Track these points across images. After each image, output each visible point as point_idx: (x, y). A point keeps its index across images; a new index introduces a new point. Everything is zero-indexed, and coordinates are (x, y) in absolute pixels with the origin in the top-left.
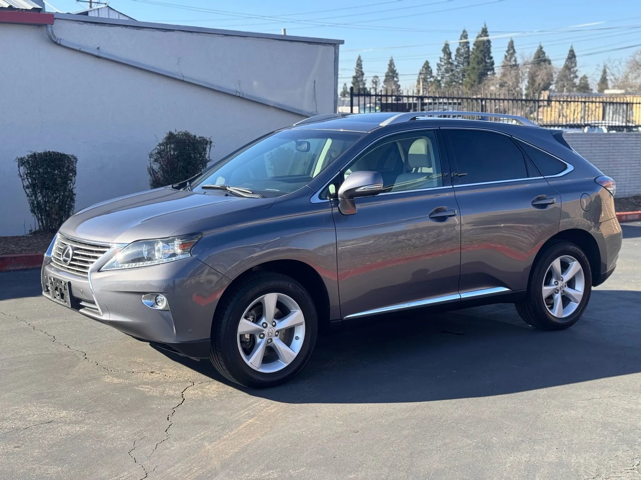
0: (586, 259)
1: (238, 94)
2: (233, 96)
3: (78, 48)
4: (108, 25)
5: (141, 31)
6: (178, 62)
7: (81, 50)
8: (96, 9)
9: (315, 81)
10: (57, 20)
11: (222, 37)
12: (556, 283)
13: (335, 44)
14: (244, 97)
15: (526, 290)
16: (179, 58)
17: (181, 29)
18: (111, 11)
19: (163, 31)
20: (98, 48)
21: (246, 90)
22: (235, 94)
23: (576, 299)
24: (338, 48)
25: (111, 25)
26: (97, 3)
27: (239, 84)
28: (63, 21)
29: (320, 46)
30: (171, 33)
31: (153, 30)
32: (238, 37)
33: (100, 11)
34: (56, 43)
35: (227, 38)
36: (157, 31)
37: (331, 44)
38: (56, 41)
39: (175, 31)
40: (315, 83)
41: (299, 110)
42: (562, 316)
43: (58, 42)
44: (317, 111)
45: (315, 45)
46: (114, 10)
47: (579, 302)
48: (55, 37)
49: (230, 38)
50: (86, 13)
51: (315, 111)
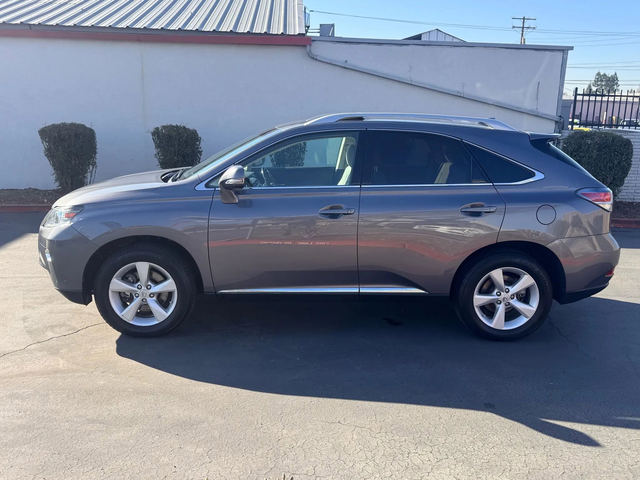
0: (542, 274)
1: (459, 95)
2: (455, 95)
3: (329, 62)
4: (355, 43)
5: (381, 46)
6: (410, 70)
7: (331, 63)
8: (428, 32)
9: (539, 82)
10: (317, 41)
11: (451, 48)
12: (499, 293)
13: (564, 50)
14: (464, 97)
15: (449, 295)
16: (411, 66)
17: (414, 43)
18: (439, 32)
19: (399, 46)
20: (346, 61)
21: (468, 91)
22: (456, 94)
23: (525, 314)
24: (566, 53)
25: (357, 43)
26: (528, 28)
27: (463, 86)
28: (320, 42)
29: (547, 52)
30: (406, 47)
31: (391, 45)
32: (465, 47)
33: (431, 33)
34: (314, 58)
35: (456, 48)
36: (394, 46)
37: (560, 50)
38: (312, 57)
39: (409, 45)
40: (539, 84)
41: (518, 108)
42: (503, 328)
43: (315, 58)
44: (537, 109)
45: (543, 52)
46: (442, 32)
47: (528, 317)
48: (312, 54)
49: (459, 48)
50: (420, 35)
51: (536, 109)
